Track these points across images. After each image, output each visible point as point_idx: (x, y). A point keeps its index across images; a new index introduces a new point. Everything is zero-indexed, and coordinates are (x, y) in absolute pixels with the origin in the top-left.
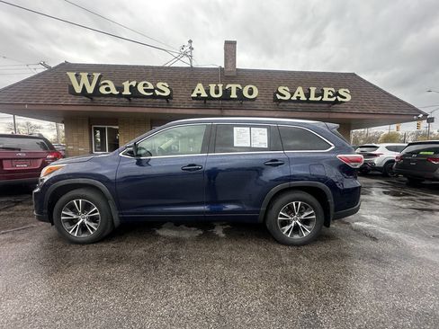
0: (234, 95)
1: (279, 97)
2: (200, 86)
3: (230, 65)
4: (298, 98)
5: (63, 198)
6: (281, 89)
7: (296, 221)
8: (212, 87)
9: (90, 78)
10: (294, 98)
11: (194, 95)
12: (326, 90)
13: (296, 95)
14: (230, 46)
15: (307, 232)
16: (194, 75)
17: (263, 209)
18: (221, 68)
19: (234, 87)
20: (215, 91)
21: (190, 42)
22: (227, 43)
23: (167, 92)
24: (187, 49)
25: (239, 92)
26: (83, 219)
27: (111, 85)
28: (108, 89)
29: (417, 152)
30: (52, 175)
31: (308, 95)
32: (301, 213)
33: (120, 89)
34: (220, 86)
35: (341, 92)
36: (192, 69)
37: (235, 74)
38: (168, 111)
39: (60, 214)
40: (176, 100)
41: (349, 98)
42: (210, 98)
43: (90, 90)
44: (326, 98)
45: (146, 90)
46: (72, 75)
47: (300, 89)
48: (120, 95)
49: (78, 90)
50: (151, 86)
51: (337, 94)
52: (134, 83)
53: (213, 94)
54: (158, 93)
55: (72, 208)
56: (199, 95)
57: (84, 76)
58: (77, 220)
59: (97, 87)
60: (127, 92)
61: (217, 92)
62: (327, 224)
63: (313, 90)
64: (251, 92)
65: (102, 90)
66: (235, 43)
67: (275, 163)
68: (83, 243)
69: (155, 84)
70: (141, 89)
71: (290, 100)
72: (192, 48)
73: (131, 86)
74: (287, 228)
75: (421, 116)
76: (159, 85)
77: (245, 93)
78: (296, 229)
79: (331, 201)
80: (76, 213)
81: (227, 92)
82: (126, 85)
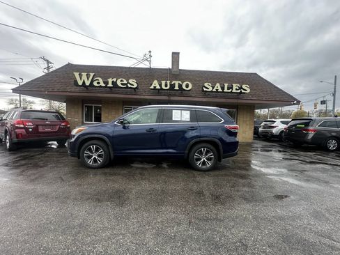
0: (177, 88)
1: (205, 89)
2: (156, 82)
3: (175, 67)
4: (217, 90)
5: (86, 144)
6: (206, 85)
7: (204, 159)
8: (163, 83)
9: (88, 76)
10: (214, 90)
11: (152, 87)
12: (234, 85)
13: (216, 88)
14: (176, 56)
15: (209, 164)
16: (152, 73)
17: (186, 152)
18: (170, 69)
19: (177, 83)
20: (165, 85)
21: (150, 52)
22: (173, 53)
23: (135, 86)
24: (148, 56)
25: (180, 86)
26: (95, 156)
27: (101, 80)
28: (98, 83)
29: (295, 125)
30: (80, 133)
31: (223, 88)
32: (206, 154)
33: (106, 83)
34: (168, 82)
35: (244, 87)
36: (150, 69)
37: (178, 73)
38: (135, 97)
39: (83, 153)
40: (141, 90)
41: (249, 91)
42: (162, 89)
43: (88, 83)
44: (234, 91)
45: (122, 84)
46: (77, 74)
47: (218, 85)
48: (106, 87)
49: (80, 83)
50: (125, 82)
51: (241, 88)
52: (115, 80)
53: (164, 87)
54: (129, 86)
55: (90, 150)
56: (155, 87)
57: (84, 75)
58: (92, 156)
59: (92, 82)
60: (110, 85)
61: (166, 86)
62: (220, 161)
63: (226, 85)
64: (187, 86)
65: (95, 84)
66: (178, 53)
67: (193, 128)
68: (94, 168)
69: (127, 80)
70: (119, 83)
71: (212, 91)
72: (151, 56)
73: (113, 82)
74: (199, 162)
75: (295, 102)
76: (130, 81)
77: (184, 87)
78: (204, 163)
79: (221, 148)
80: (92, 152)
81: (172, 86)
82: (110, 81)
